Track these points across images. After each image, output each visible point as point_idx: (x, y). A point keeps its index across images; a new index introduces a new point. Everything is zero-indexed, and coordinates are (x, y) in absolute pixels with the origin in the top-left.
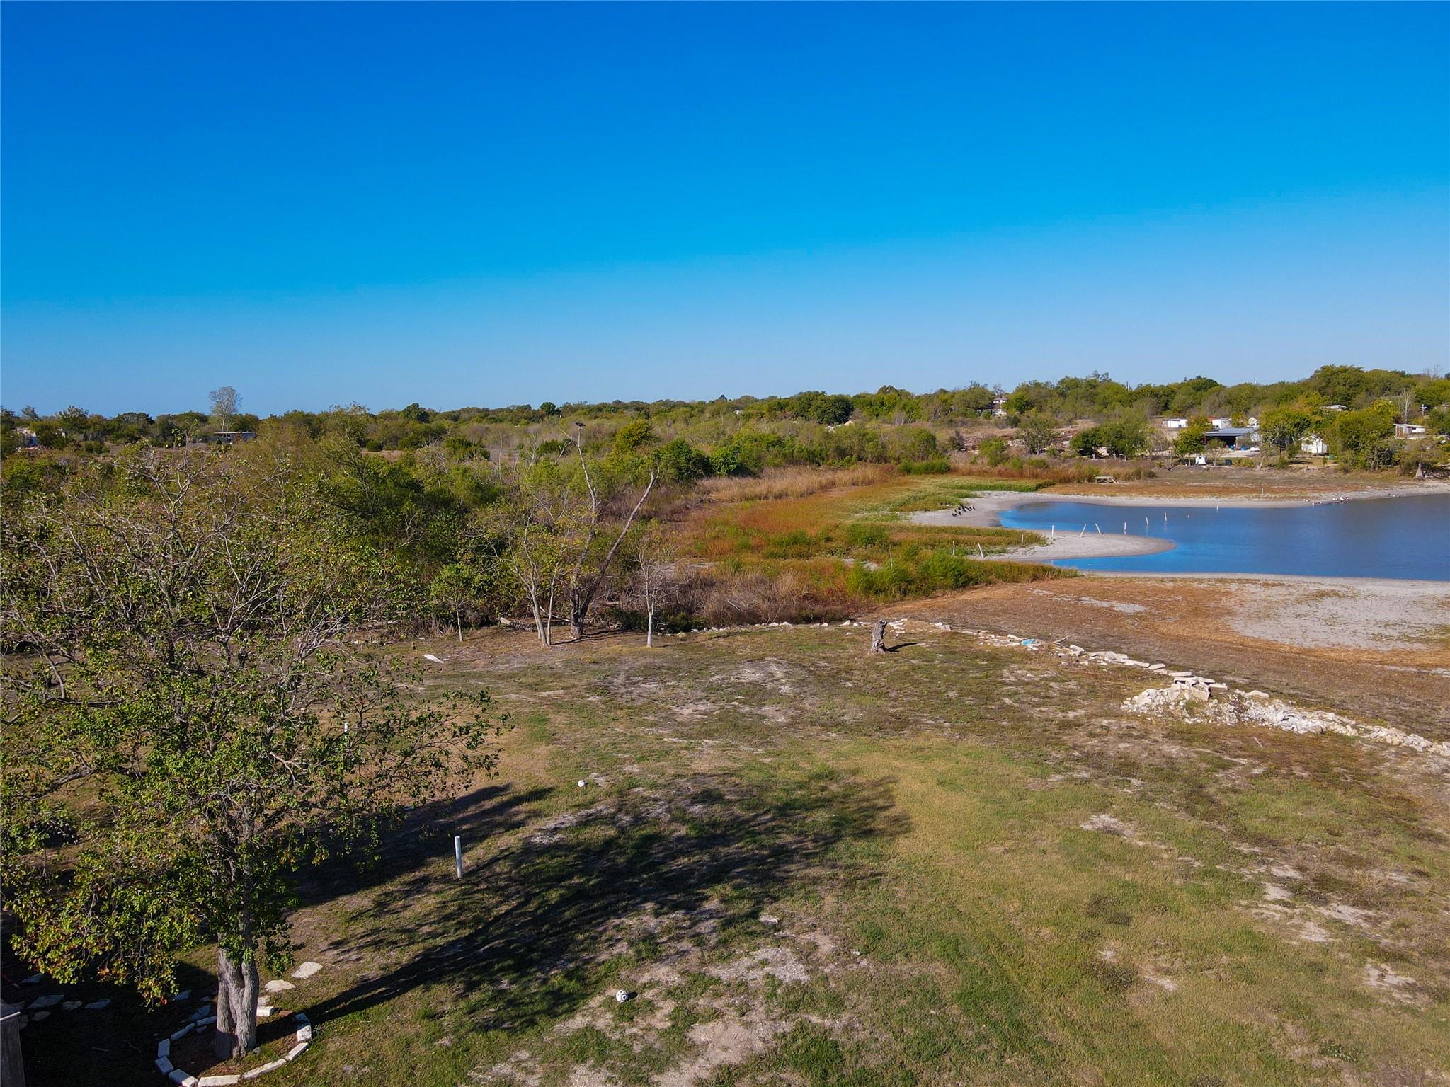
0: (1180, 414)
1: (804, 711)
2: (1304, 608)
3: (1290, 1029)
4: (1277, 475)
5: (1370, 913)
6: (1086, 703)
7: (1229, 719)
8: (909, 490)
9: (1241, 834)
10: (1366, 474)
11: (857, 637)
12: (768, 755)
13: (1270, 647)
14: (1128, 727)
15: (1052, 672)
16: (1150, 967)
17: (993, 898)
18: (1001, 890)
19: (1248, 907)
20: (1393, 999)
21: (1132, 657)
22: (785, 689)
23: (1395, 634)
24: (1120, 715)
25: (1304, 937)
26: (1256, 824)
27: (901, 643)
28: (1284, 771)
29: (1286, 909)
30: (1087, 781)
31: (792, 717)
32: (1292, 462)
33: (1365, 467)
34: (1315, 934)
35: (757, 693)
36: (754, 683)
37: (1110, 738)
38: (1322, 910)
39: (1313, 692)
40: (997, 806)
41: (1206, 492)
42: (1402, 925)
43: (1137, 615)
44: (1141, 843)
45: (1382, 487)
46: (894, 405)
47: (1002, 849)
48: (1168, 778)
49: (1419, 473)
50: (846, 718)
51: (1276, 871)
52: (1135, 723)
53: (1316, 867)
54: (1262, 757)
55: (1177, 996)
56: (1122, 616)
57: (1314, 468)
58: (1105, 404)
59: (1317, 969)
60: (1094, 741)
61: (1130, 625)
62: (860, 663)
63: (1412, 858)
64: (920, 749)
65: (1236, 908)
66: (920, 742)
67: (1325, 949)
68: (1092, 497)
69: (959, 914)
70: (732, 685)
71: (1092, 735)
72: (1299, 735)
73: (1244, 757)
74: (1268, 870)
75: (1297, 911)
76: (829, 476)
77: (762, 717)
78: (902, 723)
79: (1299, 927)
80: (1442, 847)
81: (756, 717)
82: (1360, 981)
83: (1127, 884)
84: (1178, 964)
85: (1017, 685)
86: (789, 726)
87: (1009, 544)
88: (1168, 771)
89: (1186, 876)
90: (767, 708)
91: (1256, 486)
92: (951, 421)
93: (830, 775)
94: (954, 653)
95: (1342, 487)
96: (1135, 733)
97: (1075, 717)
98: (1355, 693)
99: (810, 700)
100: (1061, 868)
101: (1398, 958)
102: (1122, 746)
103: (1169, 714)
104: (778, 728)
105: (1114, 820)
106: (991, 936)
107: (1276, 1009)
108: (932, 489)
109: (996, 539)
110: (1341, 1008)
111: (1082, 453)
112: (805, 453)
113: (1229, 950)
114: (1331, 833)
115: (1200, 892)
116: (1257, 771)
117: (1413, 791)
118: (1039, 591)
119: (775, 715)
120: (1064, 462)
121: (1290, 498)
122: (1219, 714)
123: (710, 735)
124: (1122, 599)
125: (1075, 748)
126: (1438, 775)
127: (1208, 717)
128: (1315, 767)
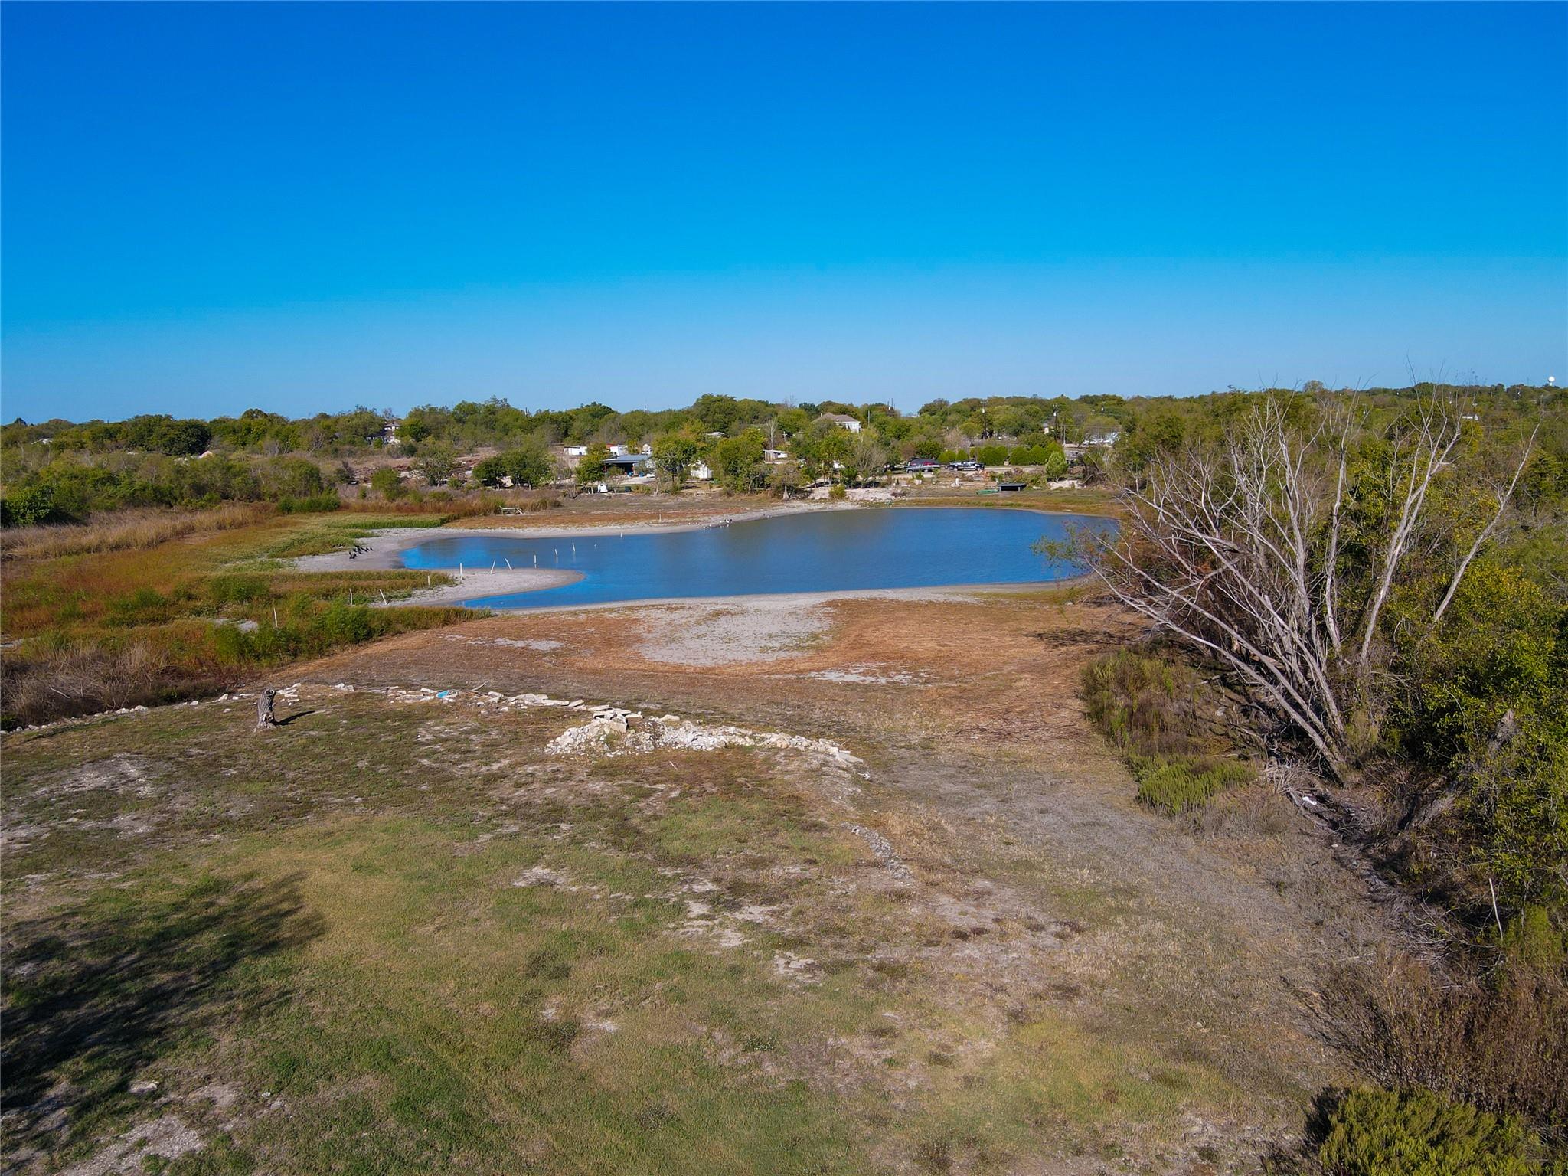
0: (580, 441)
1: (174, 813)
2: (703, 628)
3: (718, 1035)
4: (672, 500)
5: (775, 908)
6: (509, 752)
7: (647, 747)
8: (292, 532)
9: (665, 859)
10: (745, 497)
11: (239, 714)
12: (126, 877)
13: (677, 670)
14: (553, 771)
15: (472, 724)
16: (591, 1014)
17: (427, 986)
18: (434, 974)
19: (675, 929)
20: (797, 982)
21: (551, 696)
22: (145, 790)
23: (778, 645)
24: (544, 760)
25: (724, 945)
26: (678, 846)
27: (296, 713)
28: (697, 790)
29: (707, 922)
30: (516, 834)
31: (158, 824)
32: (683, 488)
33: (744, 491)
34: (733, 939)
35: (104, 802)
36: (99, 790)
37: (536, 785)
38: (738, 916)
39: (716, 709)
40: (423, 882)
41: (610, 519)
42: (801, 912)
43: (554, 653)
44: (574, 889)
45: (758, 508)
46: (264, 432)
47: (432, 928)
48: (596, 817)
49: (786, 495)
50: (231, 812)
51: (697, 888)
52: (559, 766)
53: (729, 876)
54: (677, 779)
55: (618, 1035)
56: (542, 654)
57: (702, 493)
58: (506, 430)
59: (736, 971)
60: (521, 792)
61: (547, 663)
62: (246, 744)
63: (803, 849)
64: (329, 834)
65: (665, 933)
66: (329, 825)
67: (741, 951)
68: (500, 531)
69: (389, 1013)
70: (66, 797)
71: (518, 786)
72: (707, 752)
73: (662, 782)
74: (690, 889)
75: (716, 922)
76: (186, 519)
77: (114, 831)
78: (304, 807)
79: (719, 936)
80: (825, 834)
81: (105, 833)
82: (771, 972)
83: (564, 934)
84: (617, 1002)
85: (436, 743)
86: (153, 836)
87: (415, 587)
88: (594, 810)
89: (619, 912)
90: (120, 818)
91: (656, 512)
92: (336, 450)
93: (217, 887)
94: (361, 717)
95: (727, 510)
96: (560, 776)
97: (499, 768)
98: (750, 705)
99: (181, 799)
100: (496, 934)
101: (798, 943)
102: (549, 791)
103: (592, 751)
104: (138, 841)
105: (546, 871)
106: (427, 1029)
107: (705, 1020)
108: (320, 530)
109: (399, 582)
110: (758, 1003)
111: (486, 484)
112: (150, 491)
113: (662, 975)
114: (739, 841)
115: (632, 926)
116: (674, 794)
117: (801, 788)
118: (452, 636)
119: (131, 824)
120: (467, 493)
121: (685, 522)
122: (637, 743)
123: (37, 868)
124: (538, 637)
125: (502, 801)
126: (818, 770)
127: (628, 748)
128: (722, 780)
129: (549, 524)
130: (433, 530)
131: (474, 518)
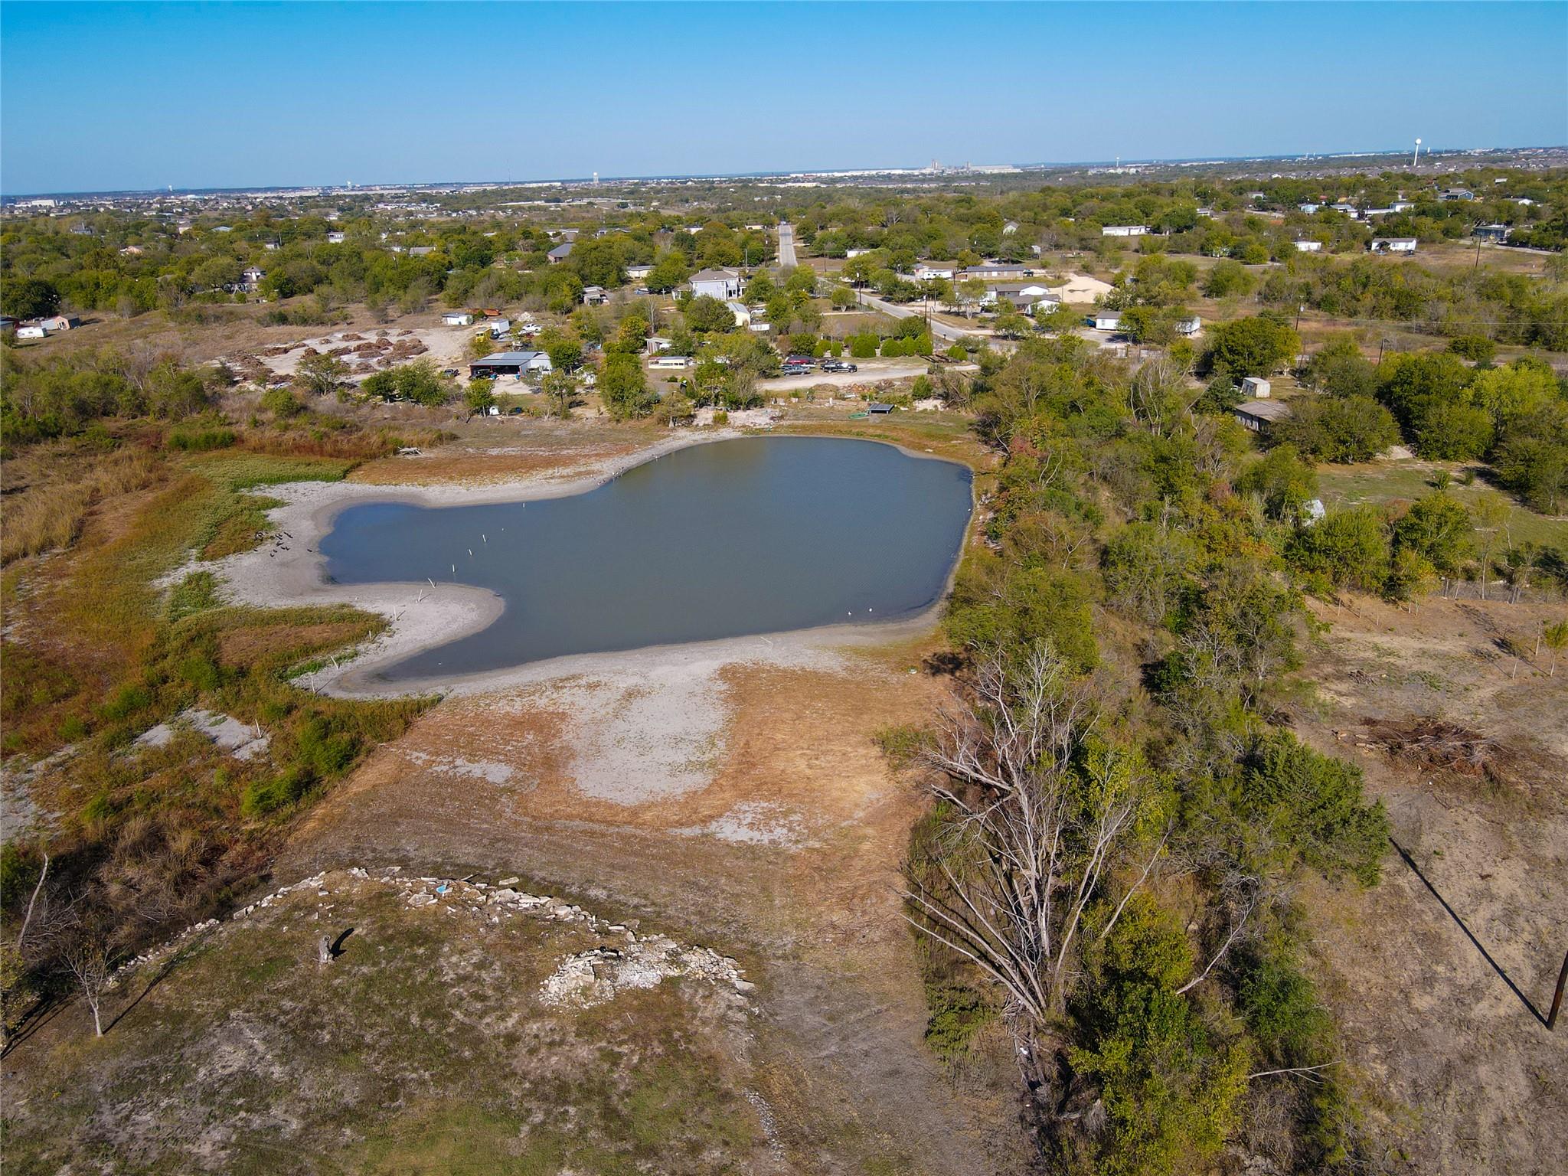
2: (621, 727)
6: (515, 1000)
7: (610, 994)
9: (640, 1151)
10: (632, 423)
11: (296, 934)
14: (551, 1030)
22: (277, 1071)
23: (682, 759)
24: (541, 1013)
26: (644, 1131)
27: (339, 931)
28: (649, 1053)
30: (543, 1123)
31: (303, 1116)
32: (572, 405)
33: (631, 416)
35: (252, 1087)
36: (244, 1072)
37: (543, 1052)
41: (509, 468)
43: (509, 788)
45: (646, 444)
46: (115, 287)
48: (589, 1095)
49: (671, 424)
50: (347, 1098)
52: (554, 1023)
54: (634, 1038)
56: (499, 791)
57: (591, 414)
60: (534, 1062)
62: (321, 989)
63: (720, 1127)
64: (422, 1127)
66: (418, 1114)
68: (405, 490)
70: (225, 1081)
71: (531, 1052)
73: (625, 1042)
78: (394, 1089)
80: (733, 1107)
81: (272, 1132)
85: (458, 984)
88: (587, 1085)
91: (552, 453)
95: (619, 447)
96: (557, 1038)
97: (513, 1026)
99: (306, 1081)
102: (553, 1060)
103: (572, 1002)
104: (297, 1142)
105: (571, 1173)
114: (681, 1120)
116: (635, 1059)
117: (715, 1046)
118: (416, 753)
119: (286, 1119)
120: (359, 414)
121: (580, 474)
122: (603, 991)
124: (489, 753)
125: (525, 1076)
127: (597, 998)
129: (451, 478)
130: (339, 487)
131: (375, 463)
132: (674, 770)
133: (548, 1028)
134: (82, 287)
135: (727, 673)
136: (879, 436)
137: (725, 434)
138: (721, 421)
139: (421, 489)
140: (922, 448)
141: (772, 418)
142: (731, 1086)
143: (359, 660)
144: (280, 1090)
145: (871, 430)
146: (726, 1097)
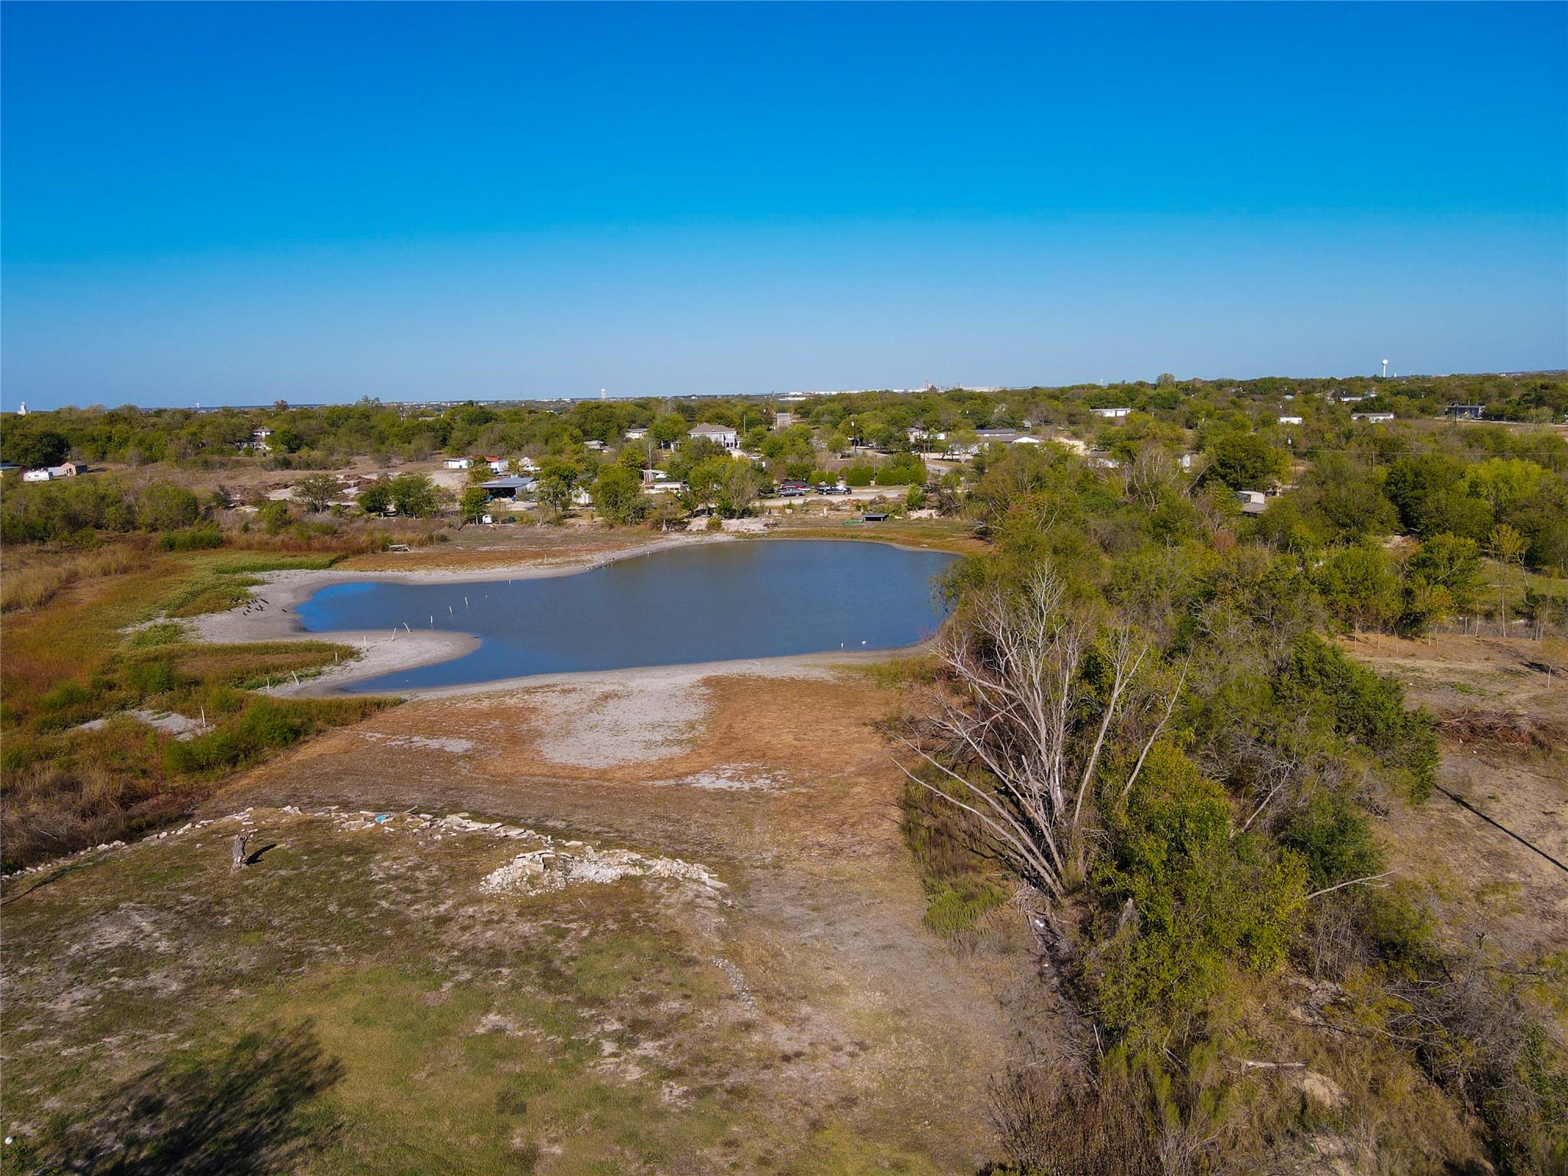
0: (459, 453)
1: (194, 969)
2: (594, 717)
3: (627, 1153)
4: (556, 533)
5: (662, 1042)
6: (451, 891)
7: (560, 885)
8: (182, 582)
9: (583, 1001)
10: (625, 528)
11: (210, 849)
12: (183, 1039)
13: (575, 773)
14: (489, 912)
15: (413, 860)
16: (544, 1142)
19: (594, 1067)
20: (677, 1107)
21: (476, 816)
22: (163, 946)
23: (659, 738)
24: (479, 900)
25: (629, 1078)
26: (590, 987)
27: (260, 847)
28: (601, 928)
29: (617, 1060)
30: (470, 981)
31: (186, 980)
32: (565, 517)
33: (624, 522)
34: (634, 1073)
35: (131, 959)
36: (123, 946)
37: (478, 928)
38: (638, 1052)
39: (610, 826)
40: (409, 1032)
41: (497, 559)
42: (680, 1045)
43: (468, 756)
44: (520, 1034)
45: (639, 542)
47: (424, 1074)
48: (527, 960)
49: (664, 528)
50: (241, 966)
51: (608, 1027)
52: (493, 906)
53: (629, 1015)
54: (586, 917)
55: (564, 1157)
56: (452, 759)
57: (584, 522)
59: (637, 1100)
60: (466, 936)
61: (464, 769)
62: (227, 888)
63: (681, 985)
64: (326, 986)
65: (588, 1070)
66: (322, 977)
67: (639, 1083)
68: (390, 574)
70: (100, 954)
71: (464, 929)
72: (607, 885)
73: (574, 921)
74: (602, 1029)
75: (622, 1058)
77: (153, 990)
78: (298, 959)
79: (624, 1071)
80: (697, 969)
81: (146, 992)
82: (660, 1100)
83: (519, 1076)
84: (561, 1131)
85: (388, 882)
86: (187, 991)
87: (324, 663)
88: (525, 955)
89: (555, 1053)
90: (152, 976)
91: (542, 550)
92: (206, 462)
93: (250, 1042)
94: (317, 851)
95: (609, 545)
96: (495, 918)
97: (446, 910)
98: (638, 821)
99: (196, 954)
100: (471, 1078)
101: (677, 1074)
102: (489, 934)
103: (517, 890)
104: (174, 1000)
105: (498, 1017)
106: (437, 1157)
107: (618, 1142)
108: (210, 578)
109: (310, 657)
110: (652, 1126)
111: (370, 510)
113: (588, 1107)
114: (635, 979)
115: (564, 1065)
116: (585, 933)
117: (679, 923)
118: (370, 733)
119: (167, 983)
120: (351, 522)
121: (569, 562)
122: (552, 881)
123: (107, 1030)
124: (450, 733)
125: (454, 946)
126: (692, 902)
127: (544, 886)
128: (619, 917)
129: (438, 566)
130: (323, 574)
131: (364, 557)
132: (648, 745)
133: (485, 911)
134: (94, 440)
135: (707, 682)
136: (874, 538)
137: (719, 537)
138: (715, 527)
139: (408, 573)
140: (918, 544)
141: (766, 525)
142: (695, 954)
143: (322, 679)
144: (161, 960)
145: (865, 534)
146: (690, 962)
